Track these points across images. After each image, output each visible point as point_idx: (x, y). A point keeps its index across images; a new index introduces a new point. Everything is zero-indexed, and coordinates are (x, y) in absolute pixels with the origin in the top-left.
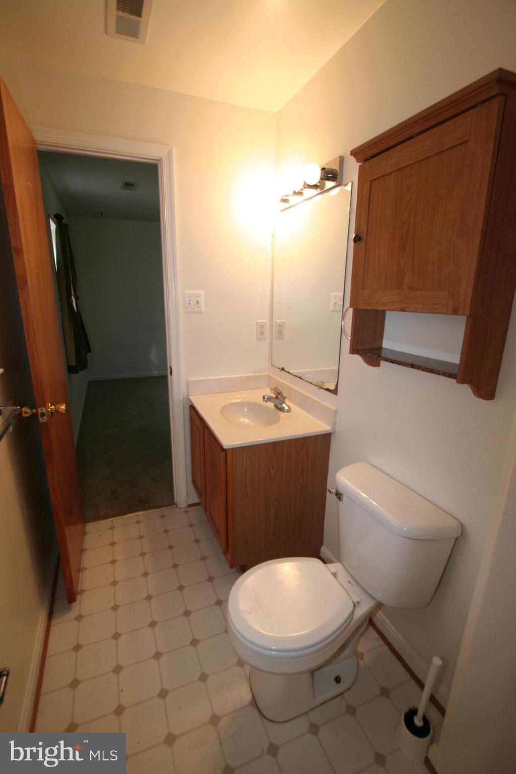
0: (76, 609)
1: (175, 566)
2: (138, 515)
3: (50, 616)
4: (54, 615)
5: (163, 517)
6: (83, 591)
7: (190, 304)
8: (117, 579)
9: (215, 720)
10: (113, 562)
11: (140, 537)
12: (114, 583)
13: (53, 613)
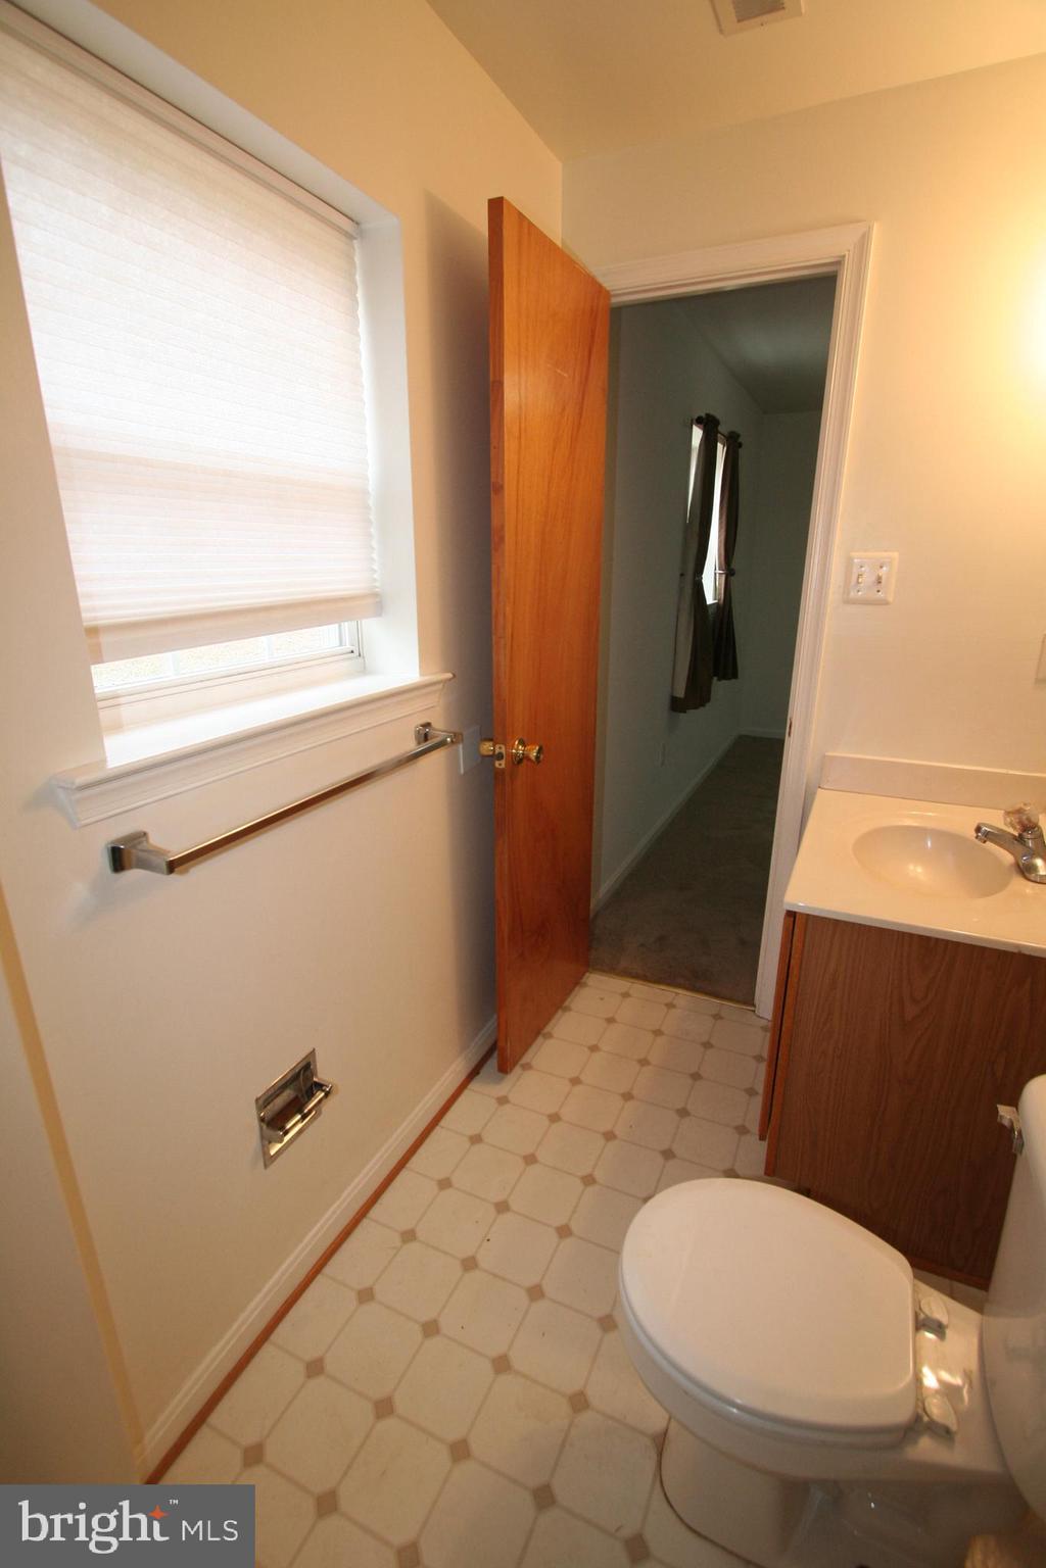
0: (505, 1087)
1: (683, 1113)
2: (677, 994)
3: (473, 1074)
4: (478, 1077)
5: (717, 1017)
6: (527, 1067)
7: (858, 583)
8: (583, 1077)
9: (579, 1402)
10: (594, 1049)
11: (658, 1033)
12: (575, 1081)
13: (478, 1073)
